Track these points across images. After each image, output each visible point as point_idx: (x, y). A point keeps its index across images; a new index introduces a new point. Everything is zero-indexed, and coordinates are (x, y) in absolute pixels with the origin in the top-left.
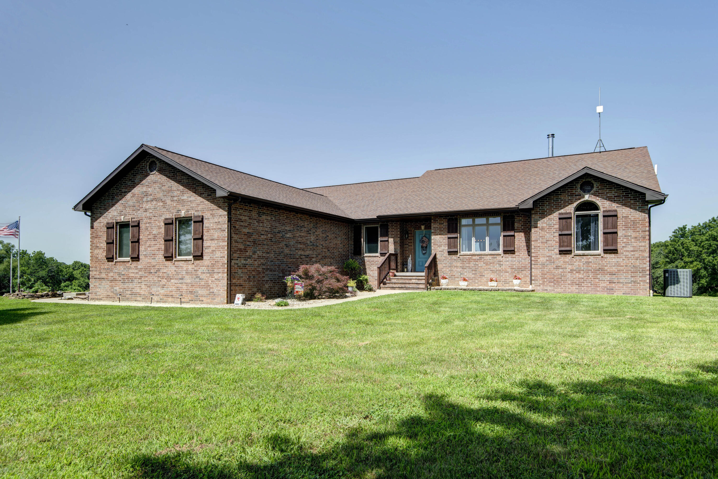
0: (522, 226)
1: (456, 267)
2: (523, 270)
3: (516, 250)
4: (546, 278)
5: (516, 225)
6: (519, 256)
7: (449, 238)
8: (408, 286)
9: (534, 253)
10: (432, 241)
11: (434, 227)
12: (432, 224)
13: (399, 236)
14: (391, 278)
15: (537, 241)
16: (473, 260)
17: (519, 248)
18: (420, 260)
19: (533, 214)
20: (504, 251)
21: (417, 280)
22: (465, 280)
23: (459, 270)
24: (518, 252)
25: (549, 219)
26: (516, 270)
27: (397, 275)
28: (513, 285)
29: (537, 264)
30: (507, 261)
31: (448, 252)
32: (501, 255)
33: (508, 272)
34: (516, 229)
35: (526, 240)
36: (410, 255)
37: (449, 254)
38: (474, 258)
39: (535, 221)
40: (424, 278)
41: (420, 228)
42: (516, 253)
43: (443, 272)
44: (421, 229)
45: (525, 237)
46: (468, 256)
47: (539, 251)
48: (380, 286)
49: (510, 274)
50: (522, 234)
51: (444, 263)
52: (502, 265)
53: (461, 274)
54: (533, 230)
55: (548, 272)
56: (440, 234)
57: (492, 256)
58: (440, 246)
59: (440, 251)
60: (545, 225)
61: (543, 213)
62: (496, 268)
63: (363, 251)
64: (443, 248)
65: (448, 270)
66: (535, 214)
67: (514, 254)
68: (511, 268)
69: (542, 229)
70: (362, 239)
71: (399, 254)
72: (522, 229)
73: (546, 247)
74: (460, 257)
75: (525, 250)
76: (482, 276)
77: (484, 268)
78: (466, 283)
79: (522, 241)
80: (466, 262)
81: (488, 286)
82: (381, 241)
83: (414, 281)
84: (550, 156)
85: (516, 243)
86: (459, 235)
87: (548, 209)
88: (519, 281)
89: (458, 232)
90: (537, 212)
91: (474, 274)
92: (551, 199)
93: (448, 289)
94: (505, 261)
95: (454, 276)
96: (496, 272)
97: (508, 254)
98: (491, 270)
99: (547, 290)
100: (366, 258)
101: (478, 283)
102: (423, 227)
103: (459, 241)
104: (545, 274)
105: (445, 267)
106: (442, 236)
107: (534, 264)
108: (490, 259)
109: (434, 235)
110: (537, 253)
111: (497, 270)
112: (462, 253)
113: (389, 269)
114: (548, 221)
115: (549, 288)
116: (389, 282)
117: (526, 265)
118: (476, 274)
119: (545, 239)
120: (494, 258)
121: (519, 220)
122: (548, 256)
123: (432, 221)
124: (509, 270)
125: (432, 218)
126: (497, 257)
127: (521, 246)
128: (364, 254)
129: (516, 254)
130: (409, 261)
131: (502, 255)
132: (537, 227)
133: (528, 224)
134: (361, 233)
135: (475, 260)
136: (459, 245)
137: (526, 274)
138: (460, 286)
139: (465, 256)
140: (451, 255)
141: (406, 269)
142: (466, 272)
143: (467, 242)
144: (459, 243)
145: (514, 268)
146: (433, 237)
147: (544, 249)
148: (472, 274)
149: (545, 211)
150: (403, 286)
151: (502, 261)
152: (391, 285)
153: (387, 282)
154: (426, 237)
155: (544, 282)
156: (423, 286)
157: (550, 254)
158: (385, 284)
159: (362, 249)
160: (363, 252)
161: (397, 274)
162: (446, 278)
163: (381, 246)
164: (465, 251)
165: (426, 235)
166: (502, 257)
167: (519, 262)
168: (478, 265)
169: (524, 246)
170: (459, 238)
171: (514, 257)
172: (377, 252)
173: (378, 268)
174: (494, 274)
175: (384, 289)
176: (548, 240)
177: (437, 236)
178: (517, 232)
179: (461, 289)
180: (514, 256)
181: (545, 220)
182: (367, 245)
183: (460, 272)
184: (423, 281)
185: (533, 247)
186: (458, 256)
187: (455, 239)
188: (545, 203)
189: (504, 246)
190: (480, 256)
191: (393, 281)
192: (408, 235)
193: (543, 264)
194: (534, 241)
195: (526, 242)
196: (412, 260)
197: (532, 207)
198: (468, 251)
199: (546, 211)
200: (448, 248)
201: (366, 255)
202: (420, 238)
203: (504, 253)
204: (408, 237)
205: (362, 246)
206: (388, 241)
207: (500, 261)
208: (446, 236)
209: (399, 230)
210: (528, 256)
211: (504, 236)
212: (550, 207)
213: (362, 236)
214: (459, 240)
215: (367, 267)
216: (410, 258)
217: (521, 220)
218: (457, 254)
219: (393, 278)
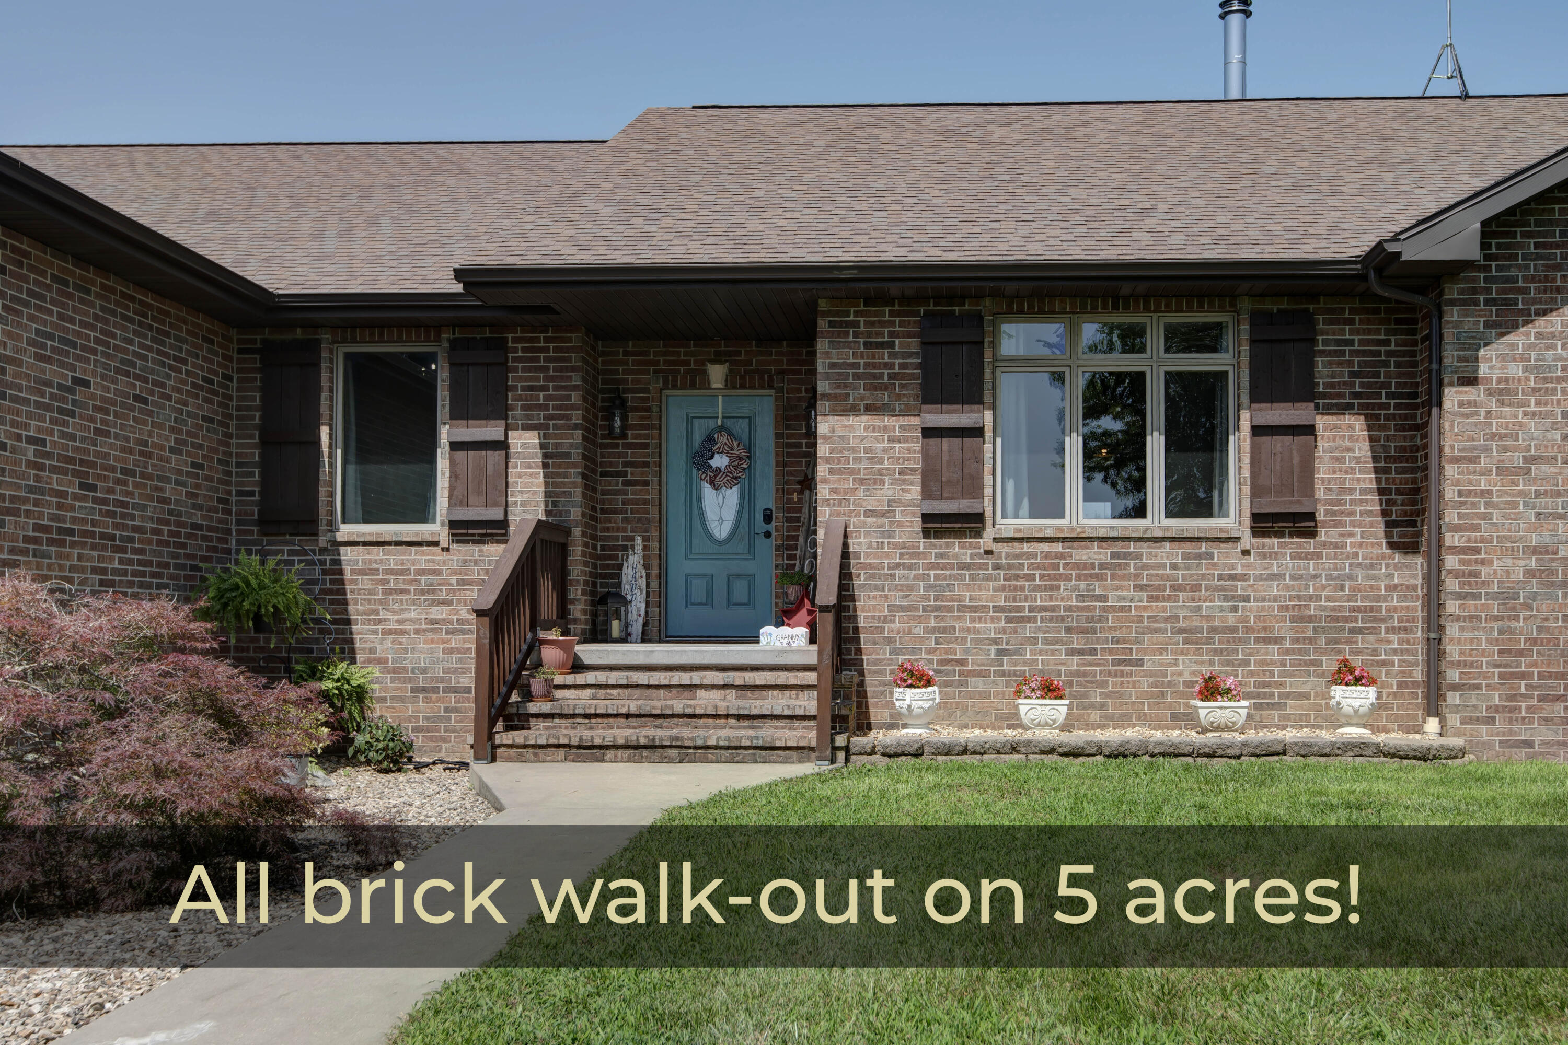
0: (1353, 375)
1: (975, 609)
2: (1360, 631)
3: (1321, 516)
4: (1523, 676)
5: (1322, 367)
6: (1336, 546)
7: (928, 433)
8: (687, 732)
9: (1457, 529)
10: (822, 450)
11: (833, 366)
12: (821, 345)
13: (577, 417)
14: (559, 680)
15: (1474, 460)
16: (1077, 566)
17: (1340, 502)
18: (691, 567)
19: (1453, 303)
20: (1256, 517)
21: (732, 694)
22: (1050, 690)
23: (989, 627)
24: (1336, 525)
25: (1539, 335)
26: (1324, 631)
27: (587, 660)
28: (1335, 718)
29: (1477, 597)
30: (1272, 577)
31: (926, 518)
32: (1236, 540)
33: (1276, 641)
34: (1324, 396)
35: (1375, 459)
36: (639, 541)
37: (926, 534)
38: (1081, 554)
39: (1461, 346)
40: (811, 678)
41: (697, 380)
42: (1322, 531)
43: (890, 641)
44: (705, 385)
45: (1371, 439)
46: (1044, 547)
47: (1487, 517)
48: (491, 736)
49: (1288, 652)
50: (1357, 424)
51: (898, 588)
52: (1246, 599)
53: (1001, 652)
54: (1452, 397)
55: (1534, 642)
56: (870, 410)
57: (1188, 548)
58: (874, 481)
59: (869, 513)
60: (1516, 369)
61: (1506, 302)
62: (1209, 618)
63: (331, 503)
64: (888, 491)
65: (919, 630)
66: (1464, 303)
67: (1312, 534)
68: (1293, 620)
69: (1500, 392)
70: (324, 431)
71: (577, 532)
72: (1355, 395)
73: (1521, 494)
74: (998, 548)
75: (1369, 513)
76: (1130, 663)
77: (1140, 620)
78: (1058, 710)
79: (1358, 460)
80: (1031, 577)
82: (455, 446)
83: (706, 701)
84: (1235, 94)
85: (1322, 471)
86: (988, 416)
87: (1533, 279)
88: (1372, 692)
89: (987, 398)
90: (1474, 291)
91: (1081, 652)
92: (1551, 223)
93: (965, 751)
94: (1260, 578)
95: (962, 662)
96: (1210, 641)
97: (1279, 534)
98: (1181, 631)
99: (1529, 744)
100: (348, 555)
101: (1103, 706)
102: (717, 374)
103: (988, 455)
104: (1520, 653)
105: (902, 608)
106: (888, 421)
107: (1461, 597)
108: (1174, 567)
109: (834, 412)
110: (1477, 528)
111: (1214, 630)
112: (1009, 525)
113: (533, 628)
114: (1531, 347)
115: (1541, 734)
116: (546, 707)
117: (1378, 598)
118: (1093, 652)
119: (1516, 449)
120: (1199, 556)
121: (1339, 342)
122: (1535, 551)
123: (822, 324)
124: (1285, 629)
125: (823, 305)
126: (1218, 551)
127: (1351, 491)
128: (332, 527)
129: (1323, 534)
130: (627, 573)
131: (1247, 541)
132: (1472, 381)
133: (1386, 364)
134: (319, 389)
135: (1087, 571)
136: (988, 480)
137: (1375, 652)
138: (1025, 728)
139: (1026, 547)
140: (938, 534)
141: (615, 628)
142: (1033, 641)
143: (1024, 457)
144: (988, 466)
145: (1310, 619)
146: (824, 426)
147: (1515, 505)
148: (1071, 652)
149: (1521, 291)
150: (662, 734)
151: (1244, 577)
152: (565, 733)
153: (533, 708)
154: (731, 434)
155: (1512, 698)
156: (808, 735)
157: (1546, 537)
158: (516, 721)
159: (323, 491)
160: (331, 513)
161: (590, 652)
162: (929, 683)
163: (454, 476)
164: (1016, 516)
166: (1246, 553)
167: (1339, 581)
168: (1103, 598)
169: (1364, 491)
170: (988, 434)
171: (1308, 556)
172: (423, 514)
173: (480, 613)
174: (1199, 652)
175: (520, 759)
176: (1535, 459)
177: (851, 421)
178: (1328, 410)
179: (1052, 751)
180: (1309, 545)
181: (1520, 339)
182: (351, 468)
183: (996, 641)
184: (808, 703)
185: (1450, 494)
186: (986, 541)
187: (968, 441)
188: (1520, 246)
189: (1257, 492)
190: (1118, 547)
191: (569, 699)
192: (624, 418)
193: (1507, 597)
194: (1456, 460)
195: (1377, 470)
196: (647, 566)
197: (1474, 253)
198: (1032, 516)
199: (1526, 291)
200: (927, 493)
201: (346, 531)
202: (698, 439)
203: (1257, 532)
204: (624, 427)
205: (324, 477)
206: (502, 446)
207: (1233, 577)
208: (915, 421)
209: (576, 379)
210: (1385, 550)
211: (1257, 430)
212: (1548, 268)
213: (324, 410)
214: (988, 447)
215: (356, 609)
216: (635, 559)
217: (1351, 343)
218: (978, 533)
219: (570, 679)
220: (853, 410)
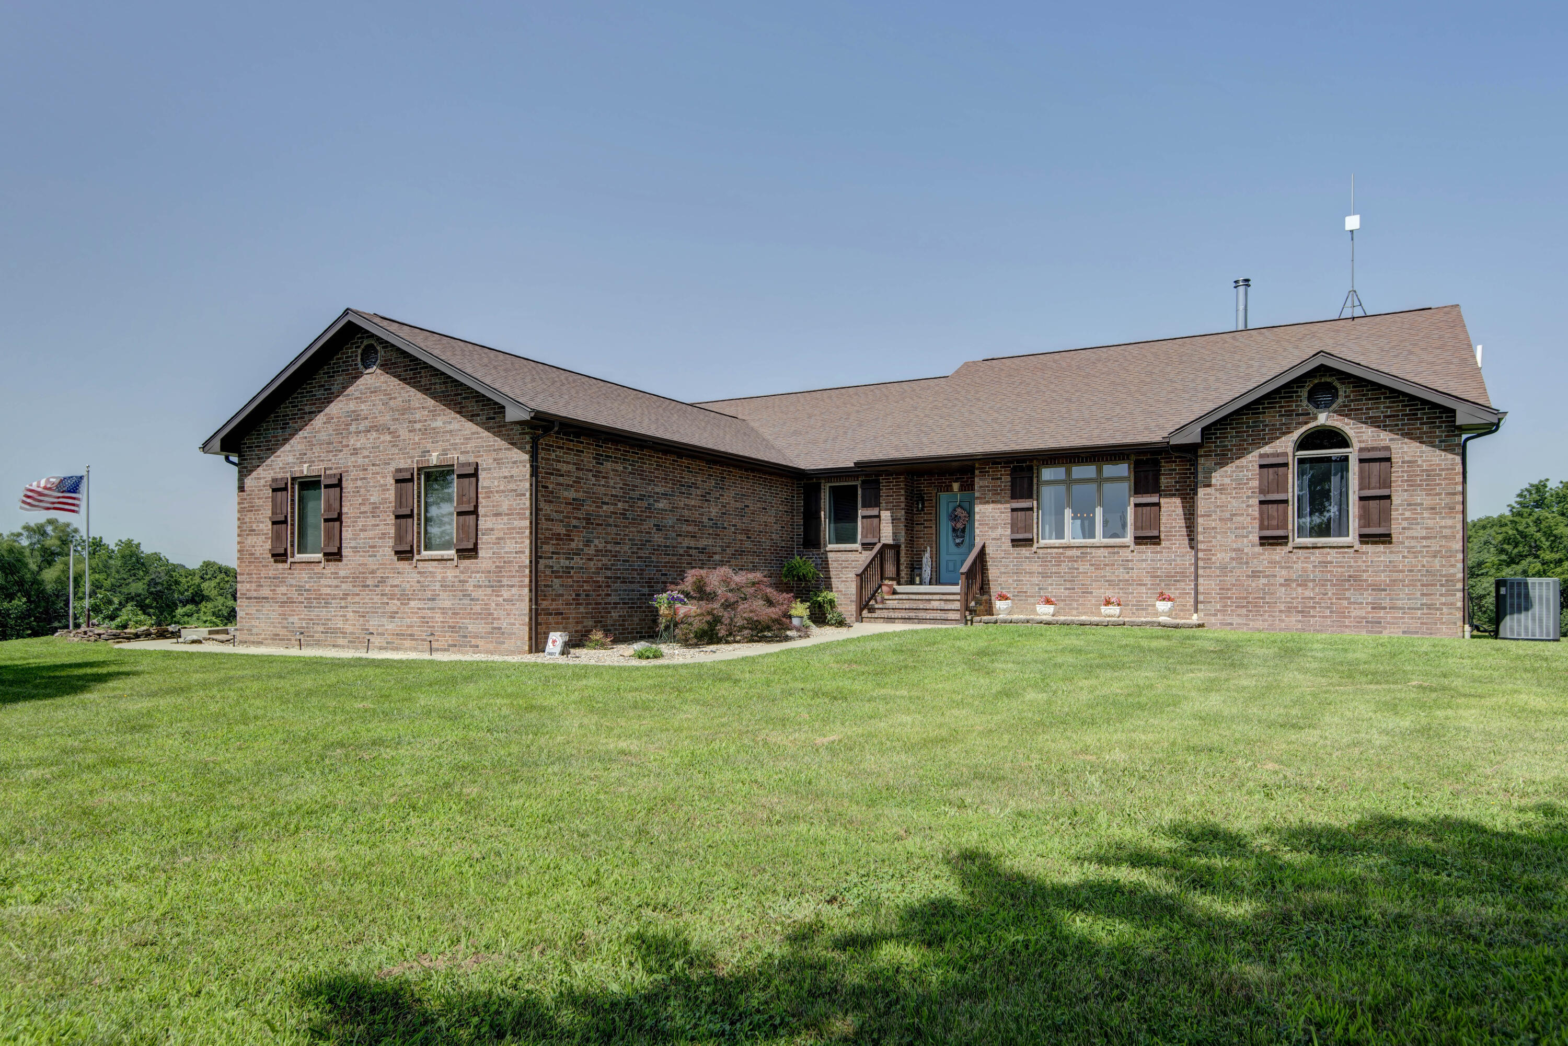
0: (1176, 482)
1: (1030, 573)
2: (1178, 581)
3: (1162, 537)
4: (1229, 598)
5: (1164, 481)
6: (1169, 548)
7: (1013, 510)
8: (922, 614)
9: (1202, 542)
10: (977, 517)
11: (981, 487)
12: (976, 480)
13: (903, 505)
14: (886, 597)
15: (1210, 516)
16: (1068, 557)
17: (1170, 532)
18: (948, 558)
19: (1201, 456)
20: (1136, 538)
21: (942, 603)
22: (1048, 602)
23: (1035, 580)
24: (1168, 540)
25: (1237, 467)
26: (1164, 581)
27: (899, 591)
28: (1157, 614)
29: (1211, 568)
30: (1143, 560)
31: (1013, 541)
32: (1129, 546)
33: (1144, 585)
34: (1164, 491)
35: (1185, 514)
36: (928, 548)
37: (1013, 546)
38: (1069, 553)
39: (1205, 473)
40: (958, 597)
41: (949, 488)
42: (1163, 542)
43: (1000, 584)
44: (952, 490)
45: (1183, 507)
46: (1056, 550)
47: (1214, 537)
48: (861, 615)
49: (1149, 589)
50: (1177, 501)
51: (1004, 566)
52: (1133, 569)
53: (1040, 589)
54: (1201, 492)
55: (1234, 585)
56: (993, 502)
57: (1110, 550)
58: (994, 528)
59: (993, 539)
60: (1227, 481)
61: (1224, 455)
62: (1118, 576)
63: (825, 538)
64: (1000, 531)
65: (1010, 581)
66: (1206, 456)
67: (1159, 544)
68: (1151, 577)
69: (1221, 489)
70: (822, 513)
71: (903, 546)
72: (1177, 490)
73: (1229, 528)
74: (1039, 551)
75: (1182, 536)
76: (1088, 593)
77: (1091, 577)
78: (1050, 609)
79: (1177, 515)
80: (1051, 561)
81: (1100, 614)
82: (863, 517)
83: (935, 604)
84: (1241, 327)
85: (1164, 519)
86: (1035, 502)
87: (1234, 445)
88: (1169, 604)
89: (1035, 497)
90: (1210, 451)
91: (1069, 589)
92: (1242, 423)
93: (1011, 622)
94: (1138, 561)
95: (1026, 592)
96: (1118, 585)
97: (1146, 544)
98: (1107, 581)
99: (1231, 624)
100: (830, 555)
101: (1077, 609)
102: (956, 486)
103: (1035, 517)
104: (1228, 589)
105: (1005, 573)
106: (999, 506)
107: (1204, 568)
108: (1105, 557)
109: (981, 503)
110: (1211, 542)
111: (1120, 581)
112: (1043, 542)
113: (882, 579)
114: (1233, 472)
115: (1236, 620)
116: (880, 606)
117: (1186, 568)
118: (1074, 589)
119: (1227, 511)
120: (1114, 553)
121: (1170, 470)
122: (1234, 550)
123: (977, 472)
124: (1148, 581)
125: (977, 465)
126: (1121, 551)
127: (1175, 527)
128: (825, 546)
129: (1163, 544)
130: (924, 560)
131: (1132, 547)
132: (1209, 486)
133: (1189, 478)
134: (820, 499)
135: (1072, 559)
136: (1035, 526)
137: (1184, 589)
138: (1038, 614)
139: (1049, 550)
140: (1017, 546)
141: (917, 579)
142: (1052, 585)
143: (1053, 517)
144: (1035, 521)
145: (1158, 577)
146: (978, 508)
147: (1226, 533)
148: (1066, 589)
149: (1229, 450)
150: (912, 614)
151: (1132, 561)
152: (885, 614)
153: (876, 606)
154: (962, 508)
155: (1225, 606)
156: (957, 616)
157: (1239, 545)
158: (872, 610)
159: (822, 534)
160: (825, 541)
161: (899, 588)
162: (1007, 599)
163: (863, 528)
164: (1050, 538)
165: (962, 504)
166: (1132, 551)
167: (1169, 562)
168: (1078, 569)
169: (1180, 527)
170: (1035, 510)
171: (1157, 552)
172: (854, 541)
173: (857, 575)
174: (1114, 589)
175: (870, 622)
176: (1234, 515)
177: (987, 506)
178: (1166, 496)
179: (1041, 622)
180: (1158, 548)
181: (1228, 469)
182: (832, 525)
183: (1038, 585)
184: (957, 605)
185: (1200, 529)
186: (1034, 548)
187: (1028, 513)
188: (1229, 433)
189: (1136, 528)
190: (1084, 550)
191: (890, 604)
192: (923, 504)
193: (1223, 568)
194: (1203, 516)
195: (1185, 519)
196: (931, 558)
197: (1199, 440)
198: (1057, 538)
199: (1232, 450)
200: (1012, 532)
201: (830, 547)
202: (950, 510)
203: (1136, 544)
204: (923, 507)
205: (822, 529)
206: (879, 516)
207: (1127, 561)
208: (1008, 506)
209: (903, 492)
210: (1188, 549)
211: (1136, 505)
212: (1241, 441)
213: (822, 506)
214: (1035, 514)
215: (833, 573)
216: (927, 555)
217: (1175, 470)
218: (1032, 546)
219: (891, 597)
220: (988, 502)
